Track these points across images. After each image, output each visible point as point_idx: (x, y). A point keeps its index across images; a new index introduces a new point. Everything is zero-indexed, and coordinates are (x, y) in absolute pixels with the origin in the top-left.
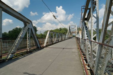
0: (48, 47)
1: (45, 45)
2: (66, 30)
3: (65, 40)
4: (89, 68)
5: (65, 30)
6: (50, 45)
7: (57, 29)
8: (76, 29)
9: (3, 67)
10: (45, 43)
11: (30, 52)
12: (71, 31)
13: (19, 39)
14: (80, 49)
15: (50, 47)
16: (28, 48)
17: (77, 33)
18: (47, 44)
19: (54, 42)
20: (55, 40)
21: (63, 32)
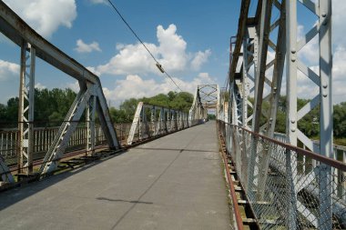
0: (140, 146)
1: (130, 140)
2: (187, 98)
3: (183, 129)
4: (239, 188)
5: (185, 99)
6: (144, 142)
7: (161, 95)
8: (219, 98)
9: (46, 189)
10: (130, 137)
11: (95, 159)
12: (203, 102)
13: (68, 124)
14: (226, 152)
15: (145, 146)
16: (88, 149)
17: (218, 109)
18: (137, 139)
19: (154, 134)
20: (156, 128)
21: (180, 104)
